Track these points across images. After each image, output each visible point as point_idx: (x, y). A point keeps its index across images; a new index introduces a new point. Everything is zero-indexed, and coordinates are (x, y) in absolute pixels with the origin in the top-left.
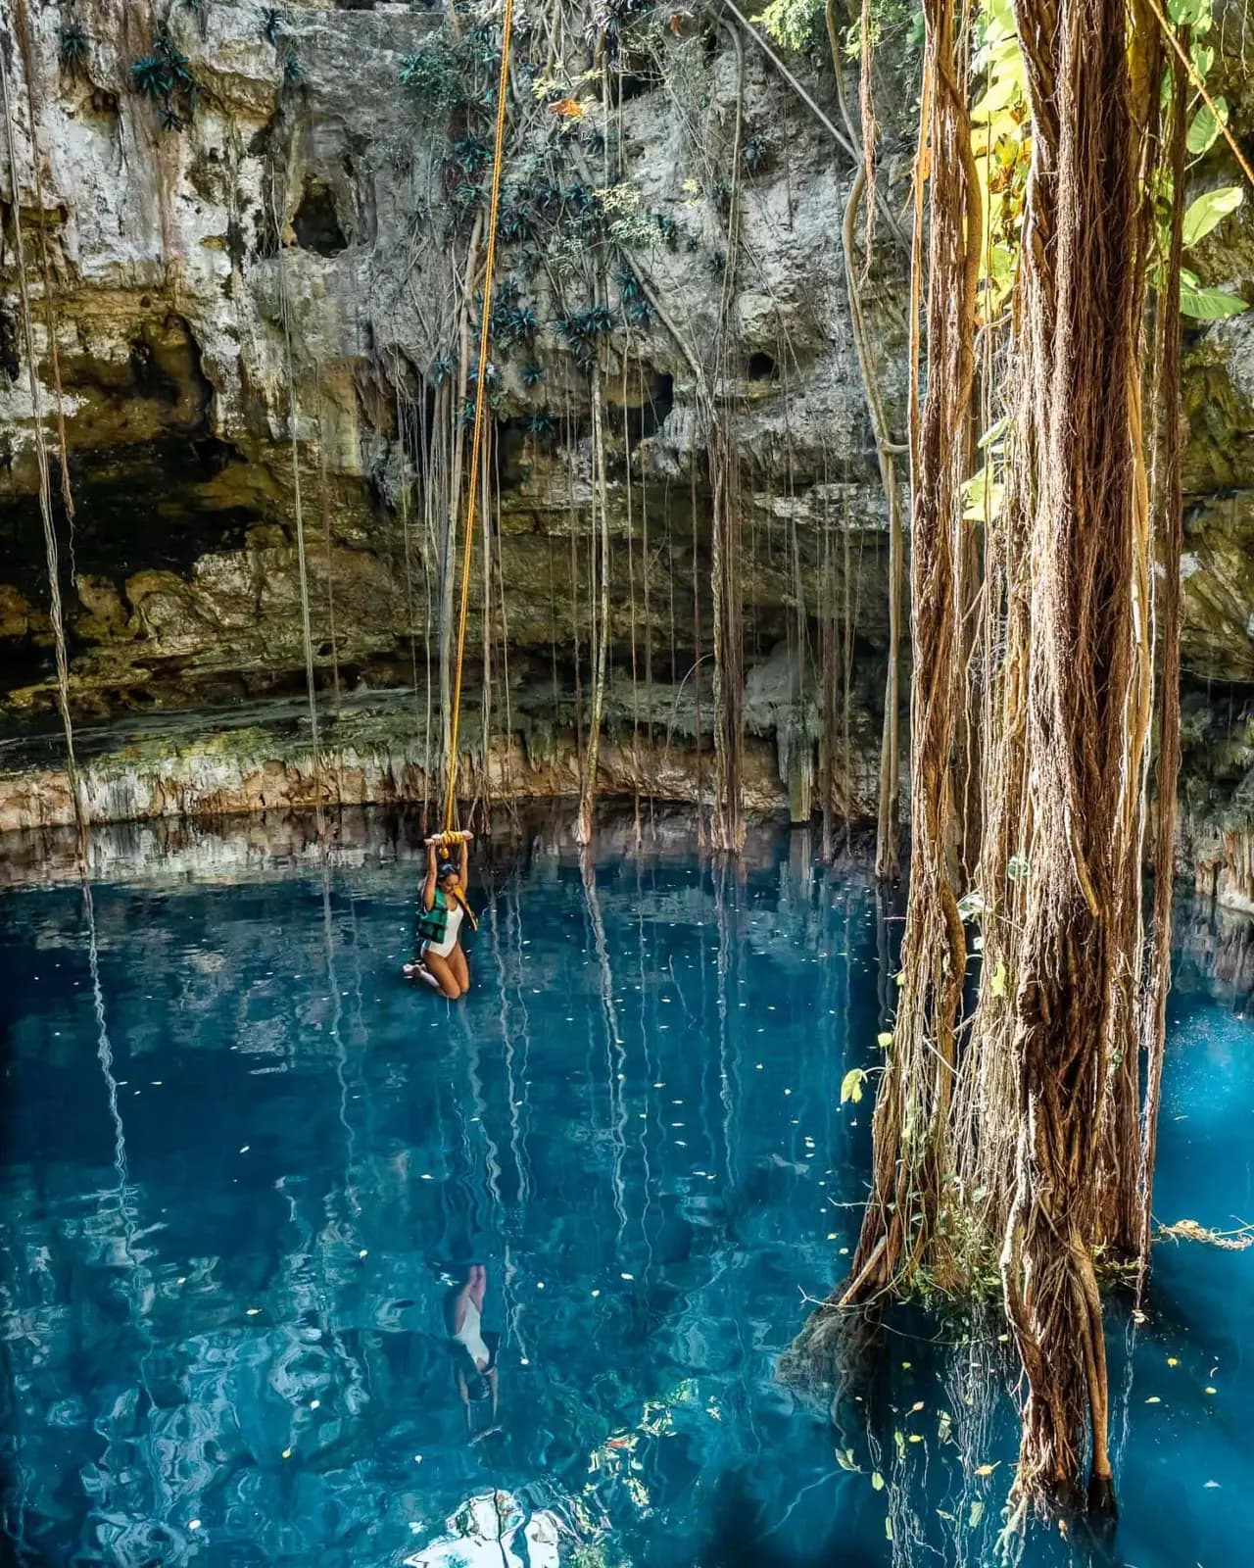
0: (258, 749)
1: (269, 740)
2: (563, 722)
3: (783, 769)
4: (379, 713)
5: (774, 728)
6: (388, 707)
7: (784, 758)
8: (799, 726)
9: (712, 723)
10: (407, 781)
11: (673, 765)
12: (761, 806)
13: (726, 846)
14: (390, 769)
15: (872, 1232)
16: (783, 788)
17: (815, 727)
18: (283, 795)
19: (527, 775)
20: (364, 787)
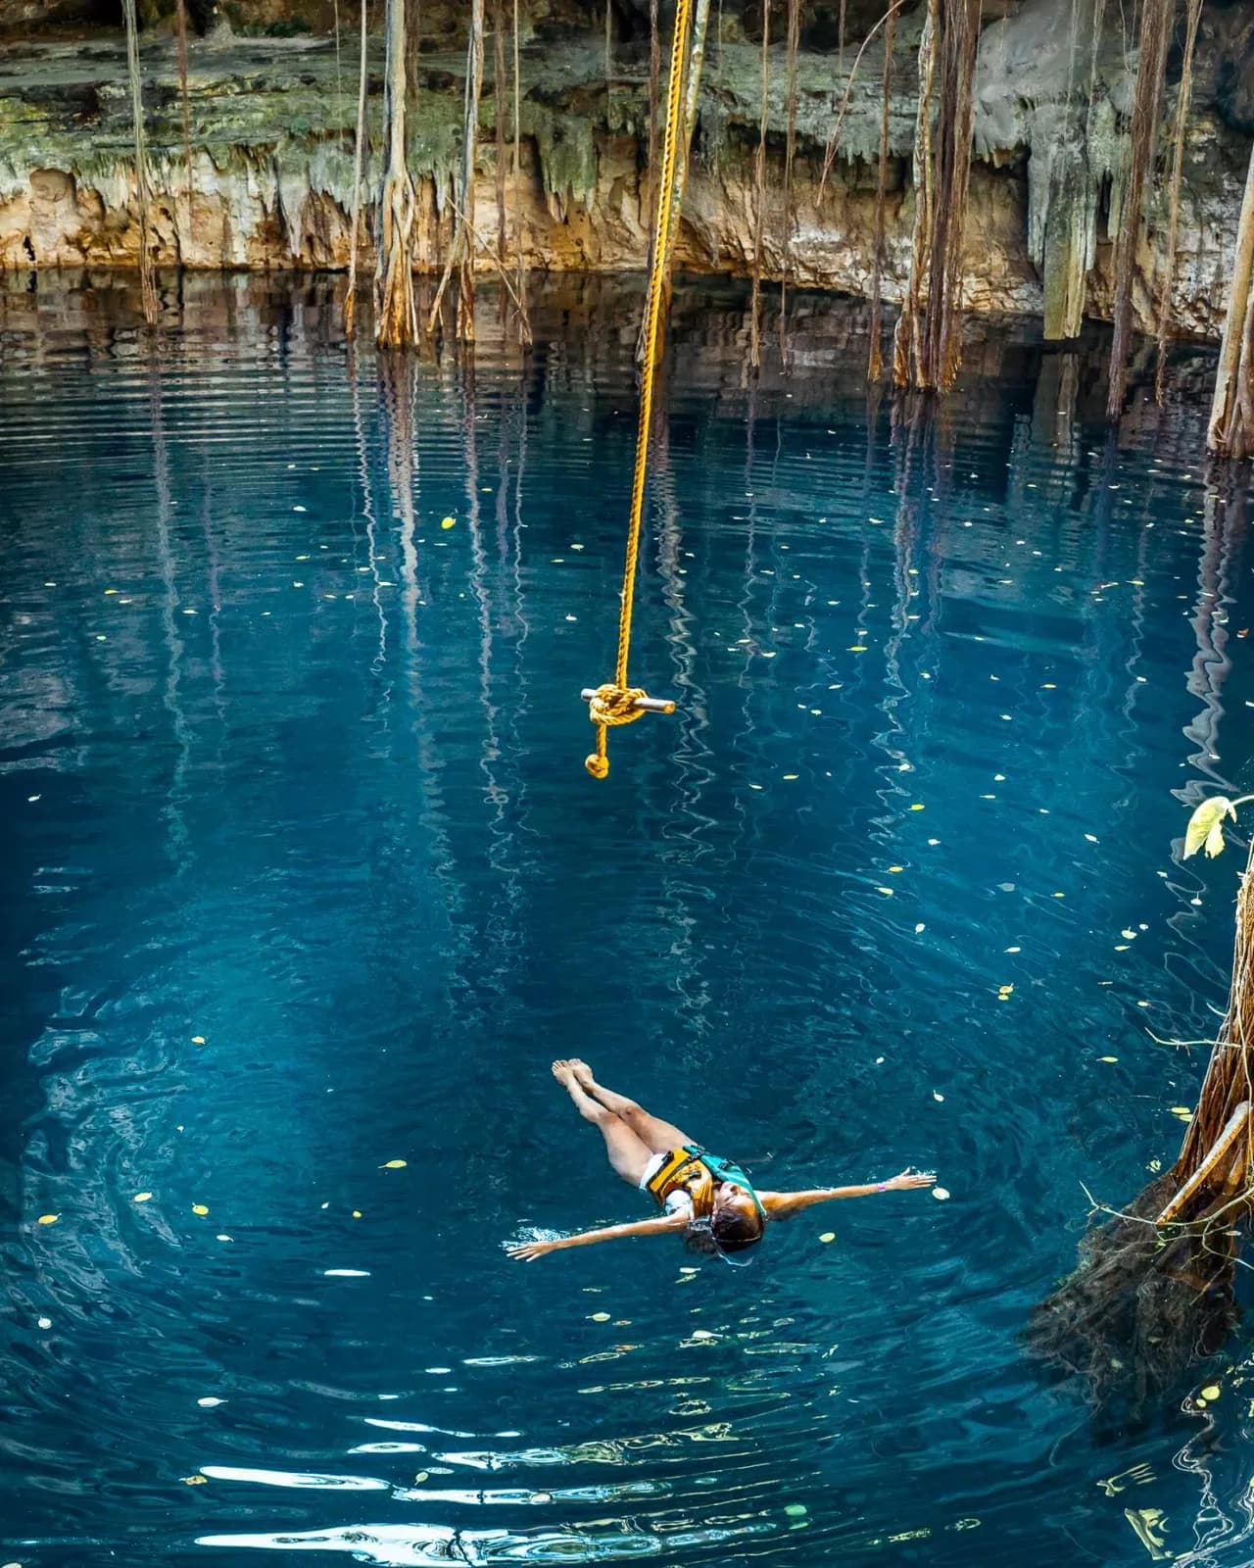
0: (21, 144)
1: (42, 128)
2: (614, 123)
3: (1035, 233)
4: (259, 87)
5: (1024, 150)
6: (274, 73)
7: (1039, 212)
8: (1074, 148)
9: (912, 134)
10: (312, 229)
11: (821, 221)
12: (984, 307)
13: (920, 381)
14: (278, 201)
15: (1221, 1096)
16: (1033, 273)
17: (1107, 150)
18: (68, 242)
19: (542, 227)
20: (227, 234)
